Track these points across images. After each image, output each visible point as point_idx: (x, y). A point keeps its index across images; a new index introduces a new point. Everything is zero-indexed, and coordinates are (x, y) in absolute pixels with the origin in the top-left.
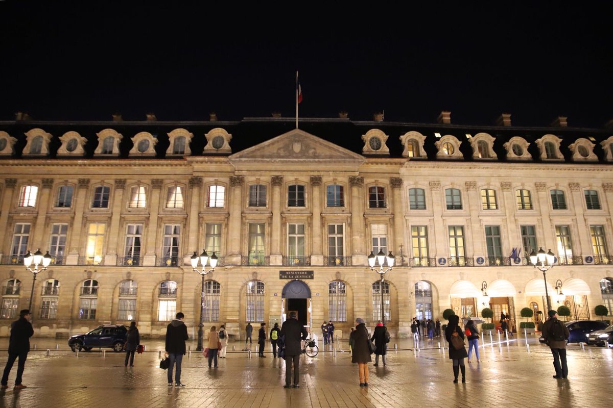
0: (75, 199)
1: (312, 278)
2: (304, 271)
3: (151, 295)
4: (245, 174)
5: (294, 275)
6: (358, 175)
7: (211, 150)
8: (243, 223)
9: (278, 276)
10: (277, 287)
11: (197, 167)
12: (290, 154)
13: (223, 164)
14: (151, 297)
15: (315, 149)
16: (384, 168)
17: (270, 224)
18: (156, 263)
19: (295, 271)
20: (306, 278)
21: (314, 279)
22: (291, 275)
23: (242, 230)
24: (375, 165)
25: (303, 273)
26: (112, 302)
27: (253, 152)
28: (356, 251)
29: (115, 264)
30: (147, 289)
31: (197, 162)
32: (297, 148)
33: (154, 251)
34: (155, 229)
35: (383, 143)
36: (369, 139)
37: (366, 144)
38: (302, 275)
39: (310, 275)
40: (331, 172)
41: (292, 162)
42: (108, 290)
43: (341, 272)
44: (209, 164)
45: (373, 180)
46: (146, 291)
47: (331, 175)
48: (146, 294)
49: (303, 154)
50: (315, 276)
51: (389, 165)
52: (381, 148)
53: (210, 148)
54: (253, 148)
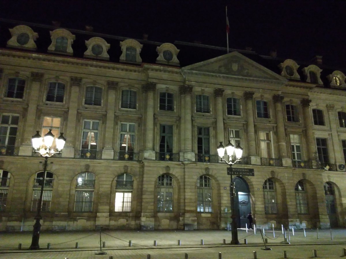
0: (28, 91)
1: (253, 175)
2: (247, 169)
3: (109, 186)
4: (194, 85)
5: (239, 172)
6: (280, 93)
7: (162, 61)
8: (193, 126)
9: (226, 172)
10: (226, 182)
11: (151, 74)
12: (229, 71)
13: (175, 74)
14: (110, 189)
15: (248, 69)
16: (298, 90)
17: (215, 128)
18: (114, 157)
19: (239, 169)
20: (248, 175)
21: (255, 176)
22: (237, 172)
23: (193, 131)
24: (291, 87)
25: (246, 170)
26: (70, 194)
27: (201, 66)
28: (284, 154)
29: (73, 157)
30: (106, 181)
31: (152, 70)
32: (235, 67)
33: (111, 146)
34: (113, 125)
35: (295, 71)
36: (285, 66)
37: (283, 71)
38: (245, 172)
39: (251, 172)
40: (261, 90)
41: (232, 78)
42: (65, 182)
43: (274, 171)
44: (162, 73)
45: (289, 99)
46: (105, 183)
47: (261, 92)
48: (105, 186)
49: (239, 72)
50: (255, 173)
51: (302, 89)
52: (294, 75)
53: (162, 60)
54: (202, 63)
